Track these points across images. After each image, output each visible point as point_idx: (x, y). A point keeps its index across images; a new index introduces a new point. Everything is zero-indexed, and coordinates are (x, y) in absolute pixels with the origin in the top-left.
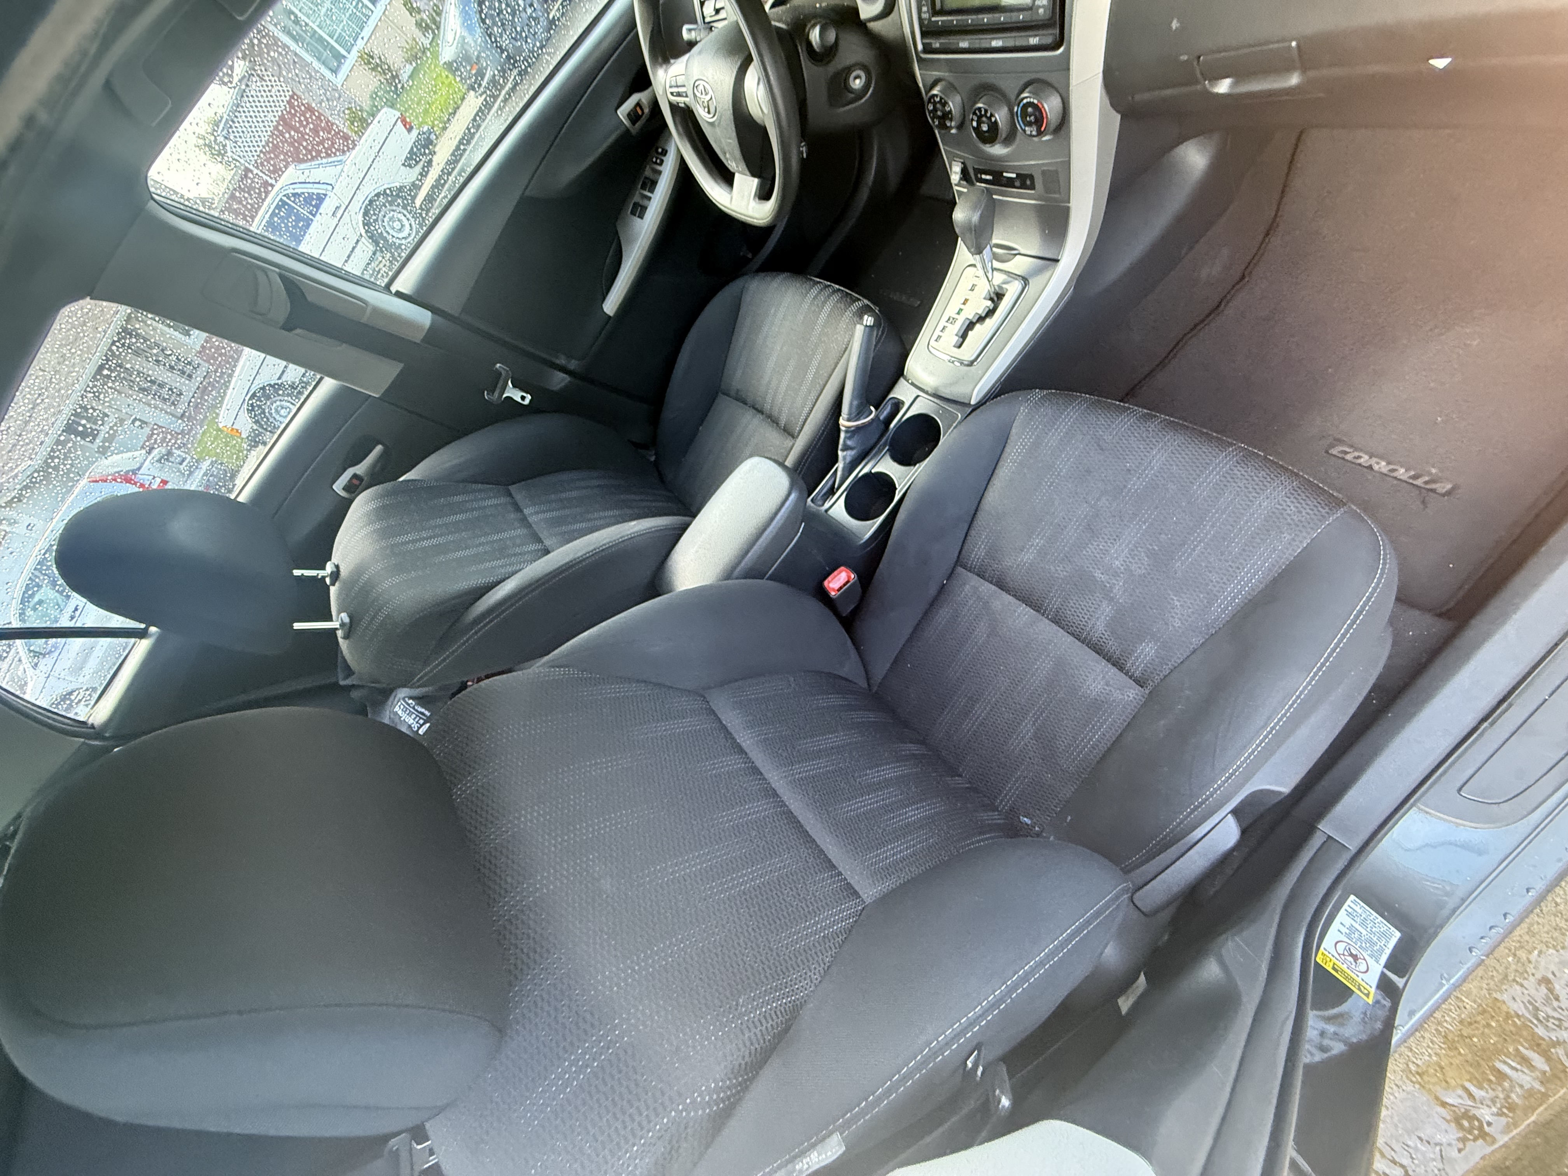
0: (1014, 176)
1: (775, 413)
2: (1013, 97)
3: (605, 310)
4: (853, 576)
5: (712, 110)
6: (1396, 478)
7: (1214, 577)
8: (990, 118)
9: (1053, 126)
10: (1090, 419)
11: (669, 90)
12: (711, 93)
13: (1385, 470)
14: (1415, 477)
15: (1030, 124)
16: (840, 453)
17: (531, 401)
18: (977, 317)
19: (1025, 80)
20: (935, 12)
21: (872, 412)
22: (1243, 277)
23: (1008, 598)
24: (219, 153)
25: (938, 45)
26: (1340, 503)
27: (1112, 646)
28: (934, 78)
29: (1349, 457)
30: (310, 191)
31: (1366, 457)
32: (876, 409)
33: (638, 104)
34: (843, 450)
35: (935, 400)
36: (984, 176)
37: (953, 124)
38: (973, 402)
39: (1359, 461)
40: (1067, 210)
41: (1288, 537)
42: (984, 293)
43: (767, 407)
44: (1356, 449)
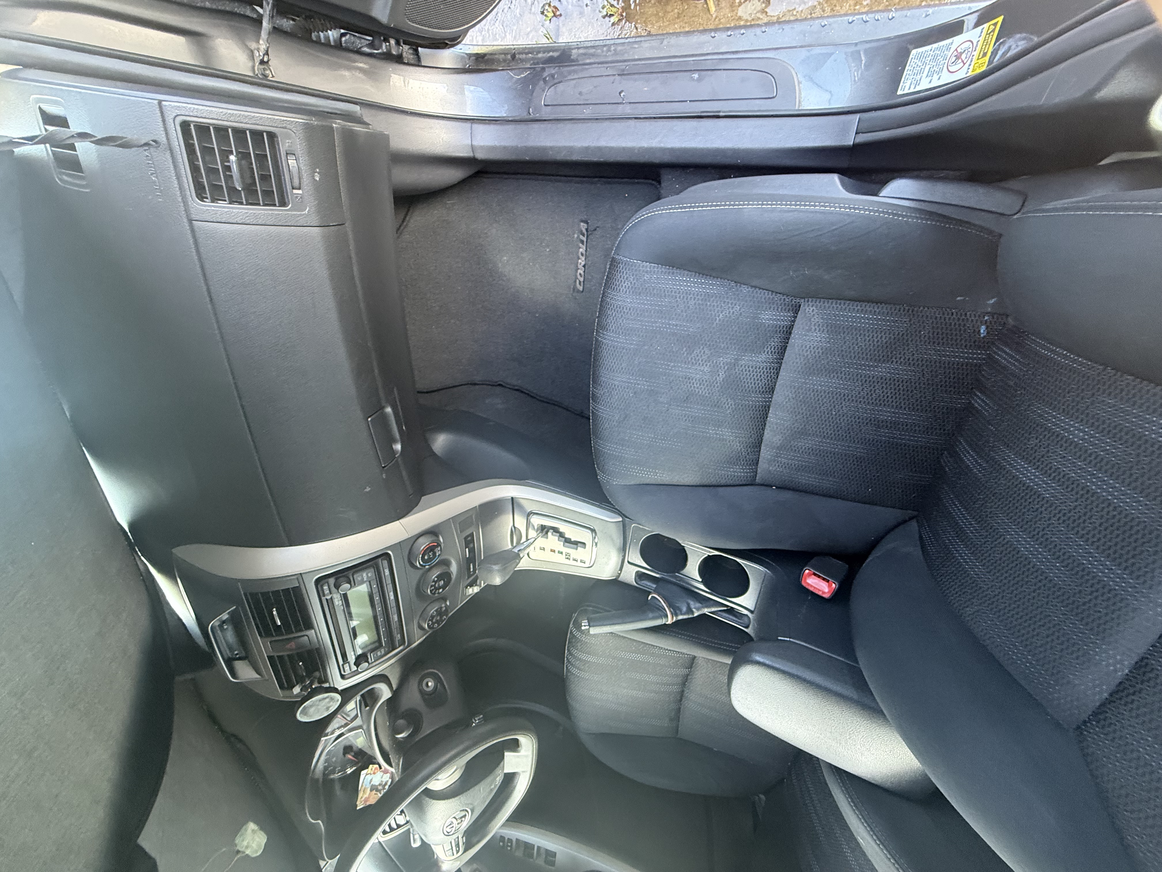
0: (467, 550)
1: (679, 680)
2: (421, 572)
4: (807, 571)
5: (463, 813)
6: (586, 251)
7: (692, 302)
8: (436, 582)
9: (434, 538)
10: (607, 434)
11: (456, 856)
12: (450, 820)
13: (583, 258)
14: (582, 242)
15: (434, 554)
16: (696, 615)
18: (561, 538)
19: (410, 568)
20: (381, 645)
21: (652, 597)
22: (500, 385)
23: (768, 434)
25: (399, 636)
26: (613, 260)
27: (775, 342)
28: (419, 630)
29: (582, 279)
31: (579, 271)
32: (650, 593)
34: (693, 613)
35: (628, 548)
36: (472, 570)
37: (443, 605)
38: (621, 519)
39: (583, 274)
40: (481, 506)
41: (646, 275)
42: (544, 539)
43: (676, 689)
44: (577, 278)
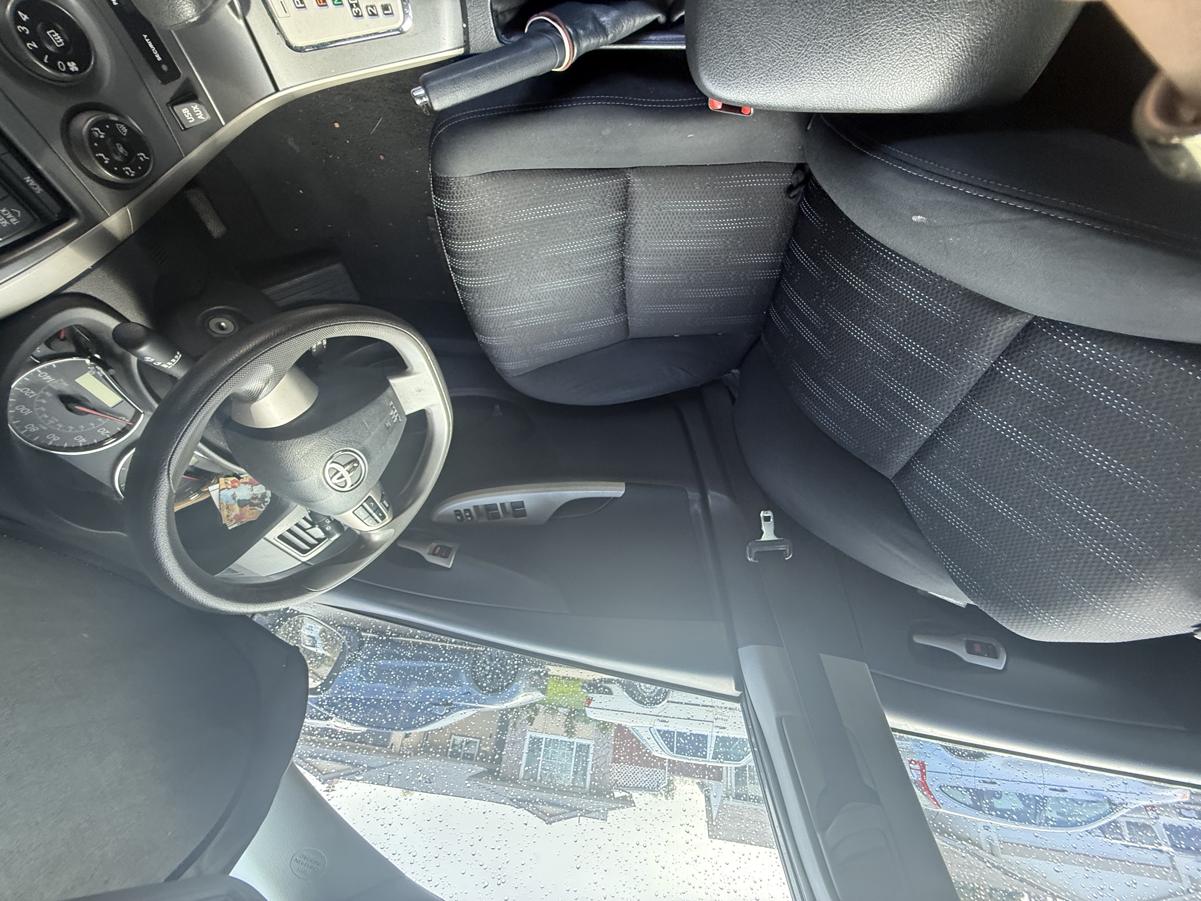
3: (623, 492)
11: (383, 521)
17: (766, 510)
24: (669, 791)
30: (663, 742)
33: (433, 554)
